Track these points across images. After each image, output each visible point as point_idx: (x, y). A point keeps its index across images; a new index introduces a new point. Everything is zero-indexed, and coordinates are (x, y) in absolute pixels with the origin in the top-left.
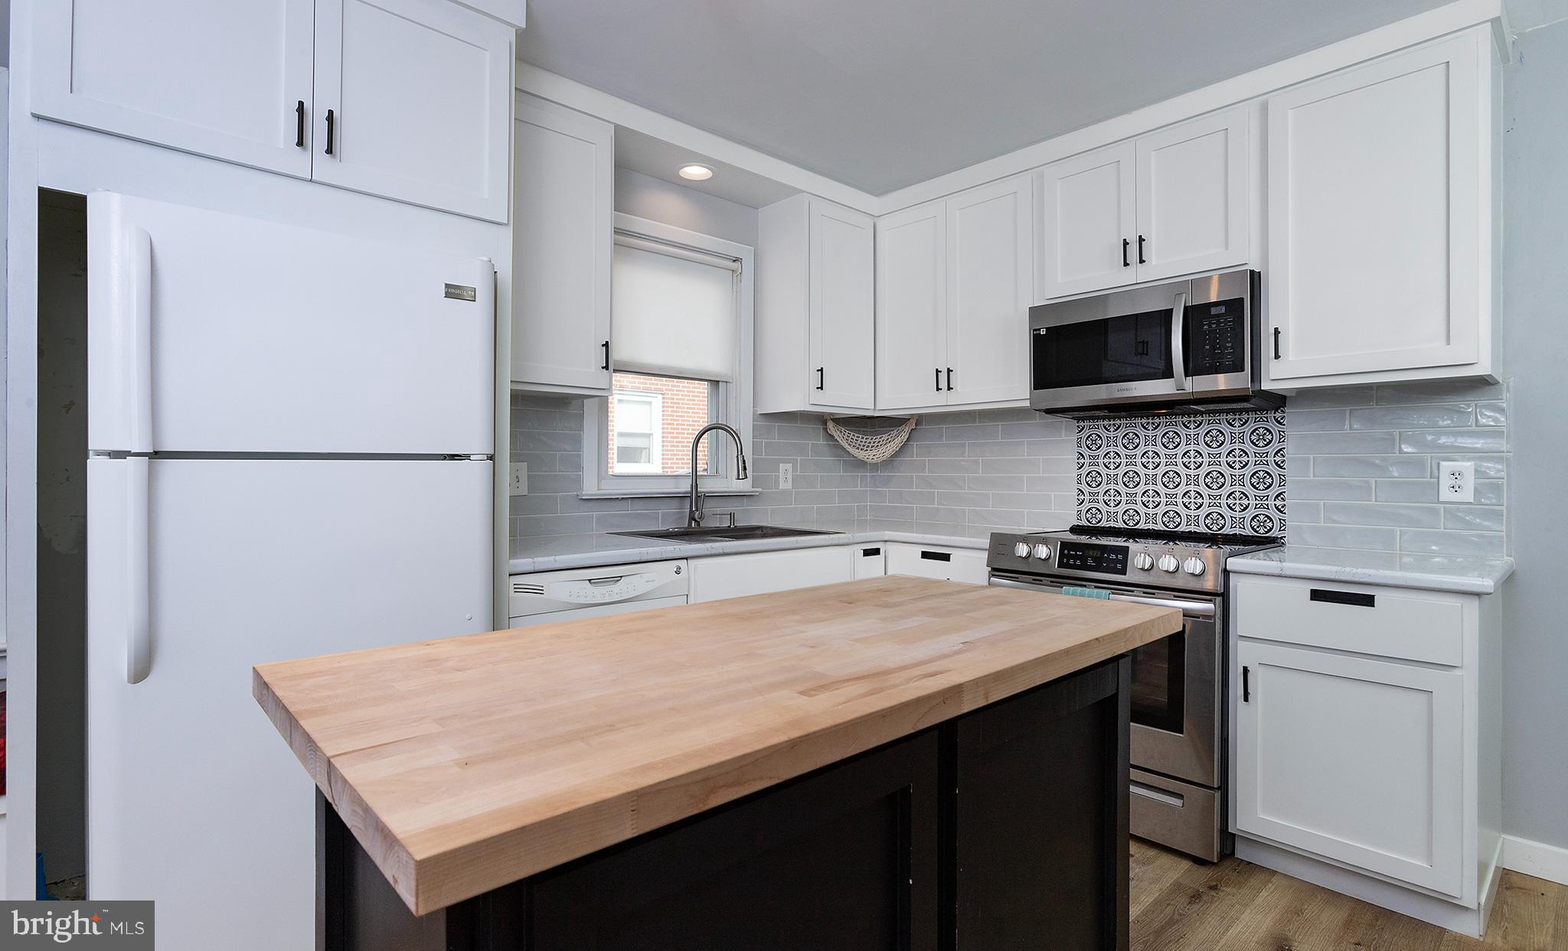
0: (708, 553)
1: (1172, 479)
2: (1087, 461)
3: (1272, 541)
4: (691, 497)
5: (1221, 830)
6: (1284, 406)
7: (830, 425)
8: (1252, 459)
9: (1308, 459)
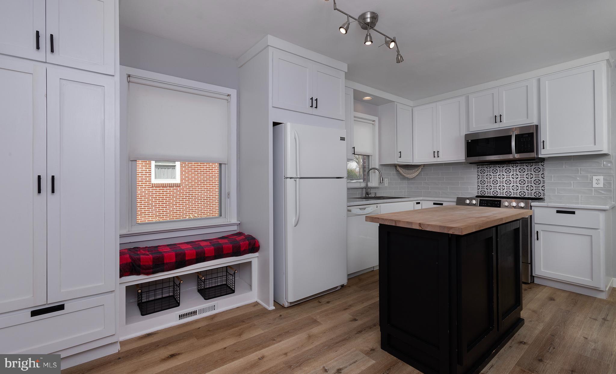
0: (383, 202)
1: (508, 182)
2: (480, 177)
3: (542, 199)
4: (366, 188)
5: (531, 275)
6: (544, 161)
7: (398, 167)
8: (534, 176)
9: (552, 176)
